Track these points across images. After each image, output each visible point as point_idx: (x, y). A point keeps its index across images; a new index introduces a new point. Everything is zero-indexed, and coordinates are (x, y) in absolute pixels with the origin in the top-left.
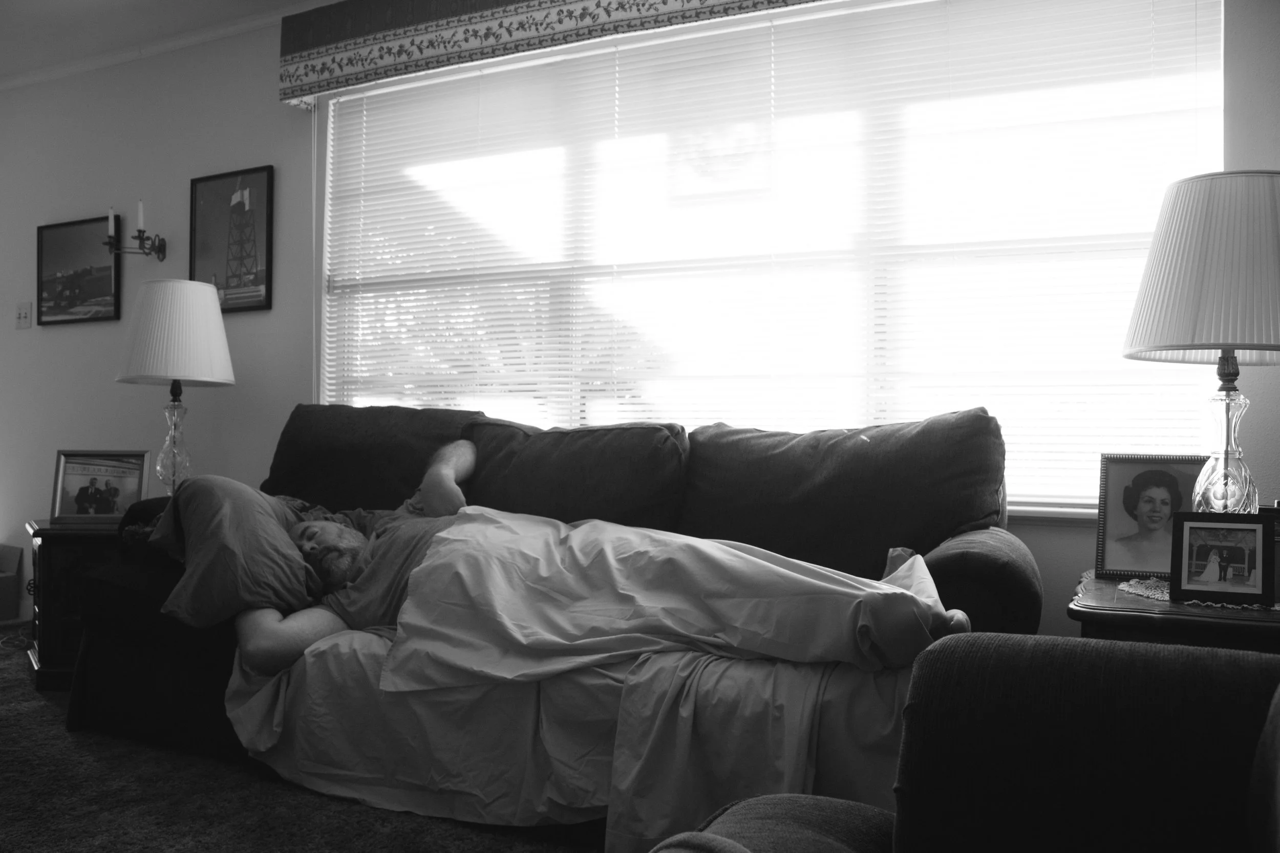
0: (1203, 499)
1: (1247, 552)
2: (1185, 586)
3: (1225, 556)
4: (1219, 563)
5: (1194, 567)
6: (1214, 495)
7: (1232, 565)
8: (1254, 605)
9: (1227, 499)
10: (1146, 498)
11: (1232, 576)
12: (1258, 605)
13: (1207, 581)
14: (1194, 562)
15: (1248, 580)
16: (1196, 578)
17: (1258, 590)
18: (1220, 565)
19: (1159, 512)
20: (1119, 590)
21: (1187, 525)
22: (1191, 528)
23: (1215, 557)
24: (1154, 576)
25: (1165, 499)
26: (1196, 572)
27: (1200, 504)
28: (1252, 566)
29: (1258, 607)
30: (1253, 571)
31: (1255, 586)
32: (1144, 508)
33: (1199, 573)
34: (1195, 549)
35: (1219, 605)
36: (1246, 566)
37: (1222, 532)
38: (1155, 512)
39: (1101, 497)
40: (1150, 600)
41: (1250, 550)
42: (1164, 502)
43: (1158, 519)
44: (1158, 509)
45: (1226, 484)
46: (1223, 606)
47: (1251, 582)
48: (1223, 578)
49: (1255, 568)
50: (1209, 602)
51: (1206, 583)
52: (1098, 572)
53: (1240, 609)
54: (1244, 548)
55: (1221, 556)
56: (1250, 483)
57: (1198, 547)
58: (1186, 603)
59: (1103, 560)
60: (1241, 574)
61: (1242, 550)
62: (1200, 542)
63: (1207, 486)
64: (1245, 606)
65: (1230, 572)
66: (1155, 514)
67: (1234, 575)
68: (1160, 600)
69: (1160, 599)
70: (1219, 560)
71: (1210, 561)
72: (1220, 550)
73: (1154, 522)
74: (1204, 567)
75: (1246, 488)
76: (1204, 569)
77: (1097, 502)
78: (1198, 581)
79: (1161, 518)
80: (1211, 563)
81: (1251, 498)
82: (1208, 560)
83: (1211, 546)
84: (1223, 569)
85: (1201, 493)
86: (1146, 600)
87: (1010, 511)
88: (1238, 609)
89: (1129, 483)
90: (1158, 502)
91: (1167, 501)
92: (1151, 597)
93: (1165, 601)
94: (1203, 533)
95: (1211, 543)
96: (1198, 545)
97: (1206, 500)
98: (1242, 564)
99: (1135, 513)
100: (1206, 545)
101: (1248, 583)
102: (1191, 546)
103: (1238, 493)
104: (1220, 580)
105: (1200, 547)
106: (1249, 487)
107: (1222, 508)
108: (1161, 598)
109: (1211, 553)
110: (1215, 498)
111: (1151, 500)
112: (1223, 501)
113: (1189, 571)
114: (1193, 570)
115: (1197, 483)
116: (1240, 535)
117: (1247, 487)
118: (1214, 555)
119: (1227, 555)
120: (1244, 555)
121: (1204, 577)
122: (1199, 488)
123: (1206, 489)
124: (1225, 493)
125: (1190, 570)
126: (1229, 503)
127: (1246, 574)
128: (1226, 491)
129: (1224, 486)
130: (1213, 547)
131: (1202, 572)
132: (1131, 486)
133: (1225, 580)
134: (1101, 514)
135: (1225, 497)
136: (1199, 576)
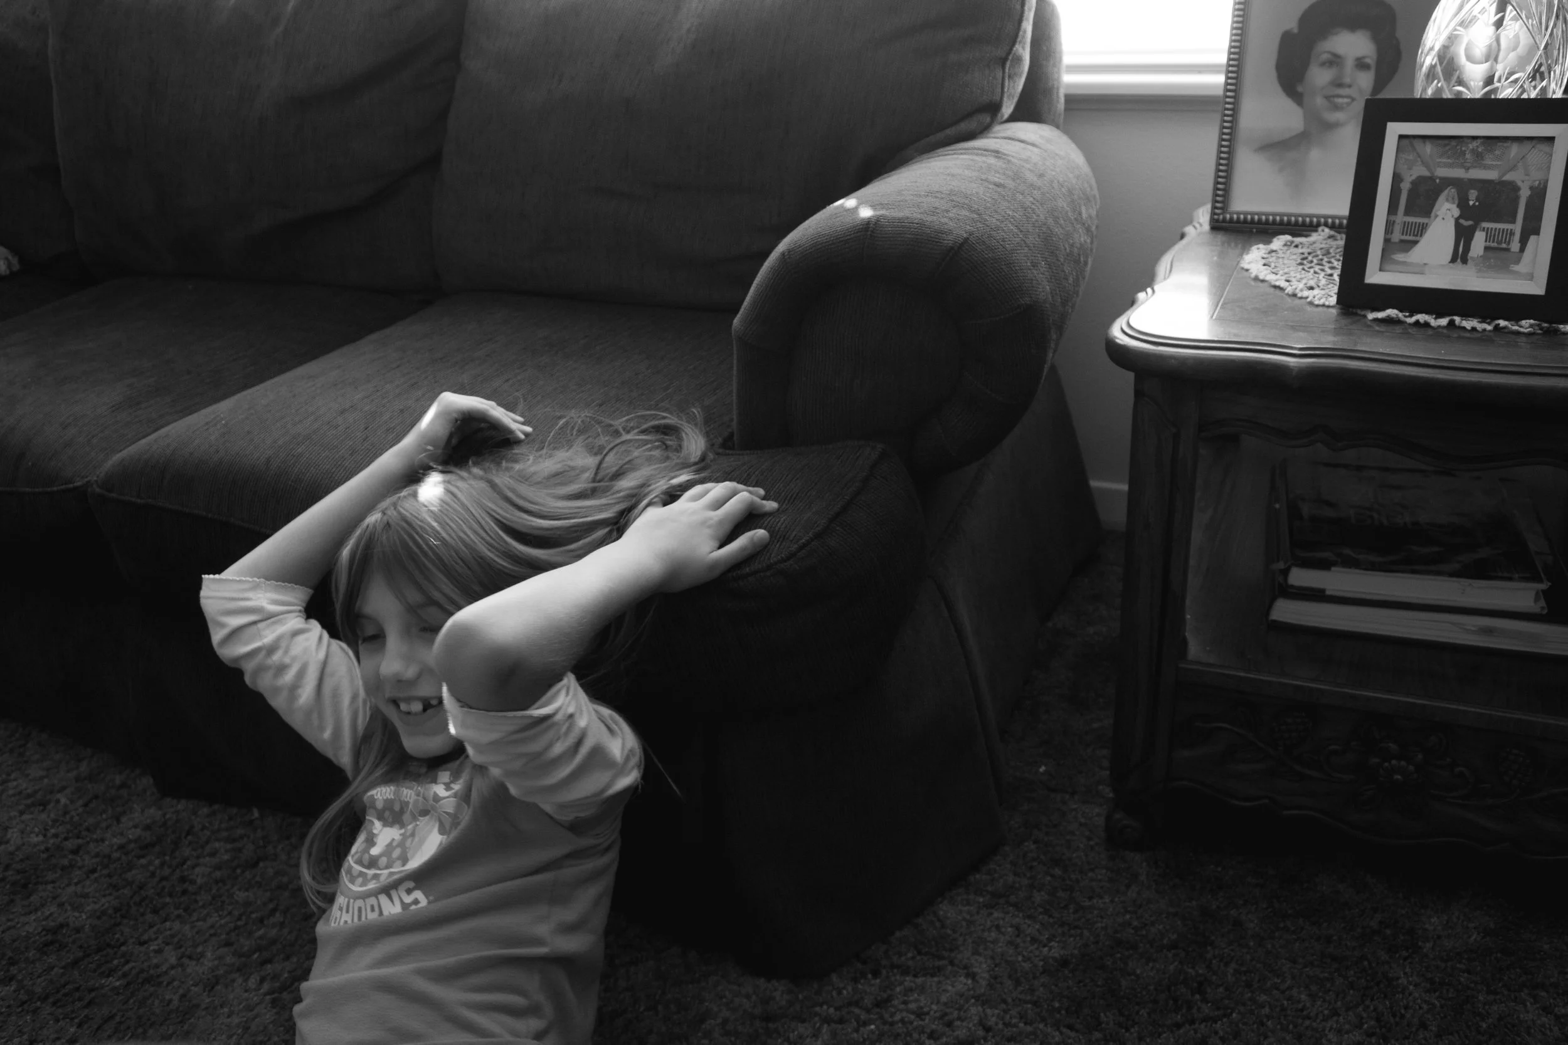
0: (1441, 64)
1: (1525, 194)
2: (1375, 276)
3: (1471, 203)
4: (1457, 220)
5: (1397, 228)
6: (1466, 50)
7: (1485, 225)
8: (1523, 322)
9: (1496, 60)
10: (1325, 57)
11: (1481, 252)
12: (1532, 321)
13: (1425, 264)
14: (1400, 218)
15: (1518, 261)
16: (1400, 257)
17: (1537, 288)
18: (1458, 226)
19: (1350, 86)
20: (1243, 268)
21: (1395, 129)
22: (1401, 137)
23: (1447, 205)
24: (1326, 225)
25: (1364, 57)
26: (1402, 241)
27: (1431, 75)
28: (1532, 228)
29: (1531, 326)
30: (1533, 239)
31: (1531, 277)
32: (1319, 77)
33: (1408, 245)
34: (1405, 186)
35: (1444, 322)
36: (1517, 227)
37: (1474, 144)
38: (1340, 85)
39: (1233, 50)
40: (1297, 301)
41: (1531, 188)
42: (1361, 65)
43: (1346, 100)
44: (1347, 80)
45: (1499, 24)
46: (1451, 323)
47: (1522, 267)
48: (1460, 256)
49: (1537, 232)
50: (1421, 312)
51: (1420, 269)
52: (1216, 217)
53: (1490, 331)
54: (1520, 184)
55: (1463, 204)
56: (1557, 17)
57: (1412, 183)
58: (1371, 316)
59: (1227, 191)
60: (1504, 246)
61: (1513, 188)
62: (1420, 171)
63: (1455, 30)
64: (1502, 323)
65: (1479, 242)
66: (1341, 91)
67: (1486, 249)
68: (1318, 306)
69: (1316, 302)
70: (1456, 212)
71: (1436, 216)
72: (1462, 187)
73: (1337, 108)
74: (1421, 230)
75: (1546, 29)
76: (1421, 236)
77: (1222, 58)
78: (1404, 263)
79: (1353, 99)
80: (1439, 219)
81: (1556, 53)
82: (1433, 214)
83: (1443, 179)
84: (1464, 235)
85: (1437, 48)
86: (1289, 300)
87: (1069, 86)
88: (1484, 330)
89: (1292, 24)
90: (1350, 64)
91: (1368, 61)
92: (1299, 295)
93: (1328, 307)
94: (1428, 148)
95: (1442, 172)
96: (1413, 177)
97: (1448, 65)
98: (1511, 223)
99: (1300, 89)
100: (1432, 179)
101: (1516, 268)
102: (1397, 178)
103: (1525, 40)
104: (1453, 260)
105: (1417, 183)
106: (1555, 25)
107: (1481, 83)
108: (1320, 299)
109: (1442, 198)
110: (1470, 58)
111: (1335, 61)
112: (1486, 66)
113: (1387, 241)
114: (1396, 236)
115: (1431, 23)
116: (1514, 150)
117: (1551, 24)
118: (1447, 200)
119: (1477, 199)
120: (1517, 199)
121: (1416, 255)
122: (1434, 37)
123: (1449, 38)
124: (1495, 44)
125: (1388, 237)
126: (1500, 69)
127: (1515, 246)
128: (1498, 40)
129: (1493, 28)
130: (1448, 182)
131: (1416, 242)
132: (1296, 31)
133: (1465, 261)
134: (1229, 87)
135: (1492, 55)
136: (1407, 250)
